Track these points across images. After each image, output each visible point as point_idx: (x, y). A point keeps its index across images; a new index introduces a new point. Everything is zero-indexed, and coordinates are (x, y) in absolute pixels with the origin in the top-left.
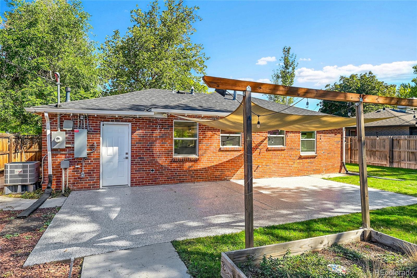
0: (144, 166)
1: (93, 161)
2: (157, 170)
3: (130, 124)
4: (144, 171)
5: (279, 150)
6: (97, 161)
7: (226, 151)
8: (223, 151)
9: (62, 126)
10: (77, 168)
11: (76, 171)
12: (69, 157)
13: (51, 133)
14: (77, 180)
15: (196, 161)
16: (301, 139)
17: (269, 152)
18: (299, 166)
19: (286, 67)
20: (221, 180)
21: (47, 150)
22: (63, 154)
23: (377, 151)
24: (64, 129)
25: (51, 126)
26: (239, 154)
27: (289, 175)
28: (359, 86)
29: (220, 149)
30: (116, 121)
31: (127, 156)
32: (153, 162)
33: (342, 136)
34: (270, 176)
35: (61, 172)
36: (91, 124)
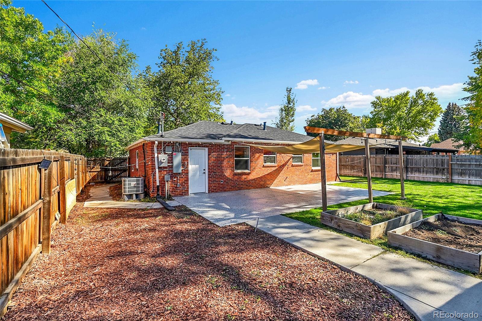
0: (217, 179)
1: (184, 176)
2: (225, 181)
3: (207, 149)
4: (217, 182)
5: (299, 166)
6: (187, 176)
7: (267, 167)
8: (265, 167)
9: (165, 150)
10: (175, 181)
11: (174, 183)
12: (169, 173)
13: (158, 156)
14: (175, 189)
15: (249, 174)
16: (312, 158)
17: (293, 167)
18: (311, 177)
19: (289, 103)
20: (264, 187)
21: (155, 168)
22: (165, 171)
23: (355, 166)
24: (166, 153)
25: (157, 150)
26: (274, 169)
27: (305, 183)
28: (336, 117)
29: (264, 165)
30: (198, 147)
31: (204, 171)
32: (222, 176)
33: (336, 155)
34: (294, 184)
35: (165, 183)
36: (183, 149)
